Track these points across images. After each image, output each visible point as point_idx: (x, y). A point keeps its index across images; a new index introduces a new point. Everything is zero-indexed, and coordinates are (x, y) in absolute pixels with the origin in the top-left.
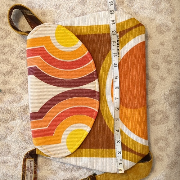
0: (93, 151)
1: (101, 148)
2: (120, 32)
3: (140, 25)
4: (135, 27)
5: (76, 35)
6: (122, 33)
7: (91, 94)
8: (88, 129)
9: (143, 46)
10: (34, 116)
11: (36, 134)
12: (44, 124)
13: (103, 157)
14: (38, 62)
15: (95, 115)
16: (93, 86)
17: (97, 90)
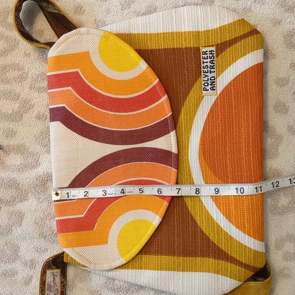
0: (164, 259)
1: (179, 255)
2: (217, 46)
3: (254, 32)
4: (244, 36)
5: (136, 50)
6: (221, 48)
8: (156, 220)
9: (259, 72)
11: (64, 226)
12: (78, 209)
17: (174, 150)
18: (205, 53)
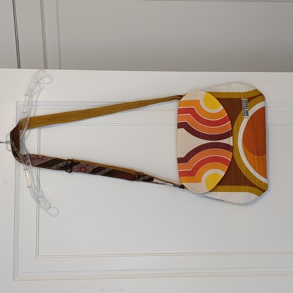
0: (228, 187)
1: (234, 185)
2: (248, 98)
3: (261, 94)
4: (258, 96)
5: (217, 98)
6: (250, 99)
7: (227, 147)
8: (223, 174)
9: (264, 108)
10: (180, 160)
11: (181, 174)
12: (188, 167)
13: (236, 191)
14: (188, 118)
15: (229, 163)
16: (229, 141)
17: (232, 144)
18: (244, 101)
